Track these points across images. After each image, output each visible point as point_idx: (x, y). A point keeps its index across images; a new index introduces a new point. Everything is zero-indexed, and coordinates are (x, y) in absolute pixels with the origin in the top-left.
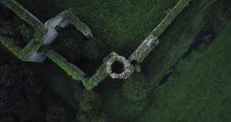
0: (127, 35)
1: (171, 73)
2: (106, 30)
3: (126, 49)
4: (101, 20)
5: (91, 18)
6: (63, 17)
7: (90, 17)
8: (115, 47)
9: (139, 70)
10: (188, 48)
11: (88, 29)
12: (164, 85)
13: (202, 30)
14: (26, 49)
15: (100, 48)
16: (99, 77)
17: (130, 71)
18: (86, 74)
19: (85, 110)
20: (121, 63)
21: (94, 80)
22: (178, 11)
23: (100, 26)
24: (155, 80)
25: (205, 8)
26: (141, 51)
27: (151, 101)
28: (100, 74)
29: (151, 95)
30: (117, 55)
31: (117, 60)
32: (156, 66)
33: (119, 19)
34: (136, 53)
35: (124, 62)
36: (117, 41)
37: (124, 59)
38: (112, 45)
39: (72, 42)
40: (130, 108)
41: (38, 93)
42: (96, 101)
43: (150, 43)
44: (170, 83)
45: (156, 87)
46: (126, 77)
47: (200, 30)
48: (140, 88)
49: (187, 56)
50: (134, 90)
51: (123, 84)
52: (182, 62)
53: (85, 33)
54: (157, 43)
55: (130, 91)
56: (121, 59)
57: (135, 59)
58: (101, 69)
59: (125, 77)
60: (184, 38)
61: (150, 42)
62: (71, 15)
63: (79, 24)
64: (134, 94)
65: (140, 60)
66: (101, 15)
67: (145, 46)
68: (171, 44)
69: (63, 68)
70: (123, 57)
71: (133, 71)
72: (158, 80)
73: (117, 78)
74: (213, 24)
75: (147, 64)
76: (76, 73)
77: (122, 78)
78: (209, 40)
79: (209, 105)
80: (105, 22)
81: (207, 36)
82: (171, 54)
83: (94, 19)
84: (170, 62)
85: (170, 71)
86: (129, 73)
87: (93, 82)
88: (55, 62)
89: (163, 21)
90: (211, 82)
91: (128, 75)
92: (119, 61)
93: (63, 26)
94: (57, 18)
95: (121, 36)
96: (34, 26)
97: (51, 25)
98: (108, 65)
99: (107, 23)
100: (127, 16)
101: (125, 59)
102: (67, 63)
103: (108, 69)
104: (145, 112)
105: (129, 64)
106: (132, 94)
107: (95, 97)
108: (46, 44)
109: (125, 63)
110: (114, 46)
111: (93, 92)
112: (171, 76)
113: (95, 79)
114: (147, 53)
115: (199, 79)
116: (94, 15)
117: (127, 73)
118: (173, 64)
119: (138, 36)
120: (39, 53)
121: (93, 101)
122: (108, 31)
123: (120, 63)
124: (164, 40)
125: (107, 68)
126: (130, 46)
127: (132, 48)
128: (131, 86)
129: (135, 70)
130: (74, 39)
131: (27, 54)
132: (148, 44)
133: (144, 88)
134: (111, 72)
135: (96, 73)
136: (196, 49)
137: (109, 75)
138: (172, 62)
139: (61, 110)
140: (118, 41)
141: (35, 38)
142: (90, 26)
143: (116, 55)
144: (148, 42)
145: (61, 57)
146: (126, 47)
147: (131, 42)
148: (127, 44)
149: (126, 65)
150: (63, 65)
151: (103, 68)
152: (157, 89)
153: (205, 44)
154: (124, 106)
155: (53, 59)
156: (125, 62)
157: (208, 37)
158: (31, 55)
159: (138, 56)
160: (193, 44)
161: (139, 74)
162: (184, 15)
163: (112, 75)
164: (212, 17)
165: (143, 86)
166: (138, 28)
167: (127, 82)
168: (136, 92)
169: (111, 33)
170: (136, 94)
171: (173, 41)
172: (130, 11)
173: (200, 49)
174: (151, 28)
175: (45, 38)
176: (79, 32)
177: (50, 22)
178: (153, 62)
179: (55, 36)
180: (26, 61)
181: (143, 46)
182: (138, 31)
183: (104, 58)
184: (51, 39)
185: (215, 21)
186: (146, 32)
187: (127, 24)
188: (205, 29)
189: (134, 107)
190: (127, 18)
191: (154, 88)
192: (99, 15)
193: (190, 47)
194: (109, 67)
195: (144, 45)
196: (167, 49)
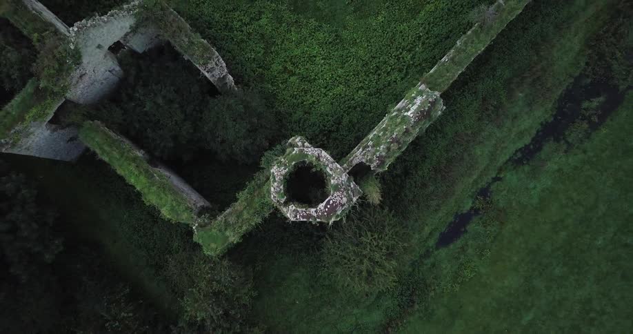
0: (342, 86)
1: (475, 211)
2: (276, 67)
3: (338, 128)
4: (262, 36)
5: (231, 28)
6: (135, 15)
7: (230, 24)
8: (305, 121)
9: (375, 196)
10: (533, 136)
11: (218, 60)
12: (452, 246)
13: (578, 79)
14: (8, 113)
15: (255, 120)
16: (245, 216)
17: (345, 200)
18: (207, 204)
19: (198, 319)
20: (317, 171)
21: (227, 225)
22: (509, 13)
23: (260, 55)
24: (427, 230)
25: (591, 11)
26: (384, 134)
27: (411, 295)
28: (249, 204)
29: (409, 275)
30: (306, 144)
31: (304, 162)
32: (431, 188)
33: (320, 35)
34: (368, 141)
35: (328, 170)
36: (311, 101)
37: (327, 159)
38: (296, 117)
39: (164, 97)
40: (342, 315)
41: (48, 257)
42: (235, 291)
43: (416, 112)
44: (470, 242)
45: (428, 251)
46: (333, 220)
47: (572, 80)
48: (378, 255)
49: (528, 160)
50: (358, 260)
51: (324, 240)
52: (511, 178)
53: (208, 72)
54: (440, 113)
55: (346, 264)
56: (318, 158)
57: (364, 161)
58: (254, 188)
59: (329, 217)
60: (520, 103)
61: (415, 107)
62: (162, 9)
63: (186, 40)
64: (357, 275)
65: (382, 163)
66: (264, 21)
67: (399, 120)
68: (479, 119)
69: (132, 181)
70: (323, 152)
71: (355, 199)
72: (436, 229)
73: (302, 219)
74: (612, 65)
75: (403, 178)
76: (170, 197)
77: (318, 220)
78: (600, 112)
79: (592, 315)
80: (275, 42)
81: (592, 100)
82: (479, 153)
83: (242, 31)
84: (475, 177)
85: (473, 203)
86: (342, 205)
87: (226, 229)
88: (106, 159)
89: (458, 43)
90: (600, 242)
91: (339, 213)
92: (310, 166)
93: (138, 44)
94: (113, 16)
95: (326, 87)
96: (39, 41)
97: (91, 35)
98: (274, 177)
99: (283, 46)
100: (345, 28)
101: (329, 158)
102: (146, 165)
103: (272, 189)
104: (390, 330)
105: (344, 177)
106: (351, 274)
107: (232, 278)
108: (81, 102)
109: (331, 173)
110: (301, 119)
111: (225, 263)
112: (475, 219)
113: (232, 220)
114: (404, 142)
115: (563, 234)
116: (242, 20)
117: (336, 206)
118: (483, 184)
119: (378, 91)
120: (54, 130)
121: (226, 292)
122: (284, 72)
123: (314, 170)
124: (458, 105)
125: (269, 186)
126: (350, 122)
127: (356, 128)
128: (348, 248)
129: (363, 198)
130: (172, 88)
131: (10, 130)
132: (409, 113)
133: (390, 255)
134: (283, 201)
135: (236, 200)
136: (557, 140)
137: (277, 210)
138: (480, 176)
139: (123, 314)
140: (314, 102)
141: (38, 80)
142: (230, 52)
143: (303, 143)
144: (410, 105)
145: (127, 144)
146: (339, 122)
147: (355, 108)
148: (342, 116)
149: (334, 179)
150: (131, 172)
151: (260, 187)
152: (432, 260)
153: (585, 125)
154: (325, 309)
155: (98, 151)
156: (331, 169)
157: (596, 102)
158: (27, 136)
159: (373, 150)
160: (547, 122)
161: (374, 210)
162: (525, 29)
163: (285, 210)
164: (612, 42)
165: (388, 248)
166: (377, 67)
167: (336, 234)
168: (363, 267)
169: (292, 79)
170: (364, 274)
171: (487, 109)
172: (355, 12)
173: (570, 140)
174: (419, 68)
175: (74, 81)
176: (190, 68)
177: (89, 25)
178: (420, 173)
179: (114, 79)
180: (10, 151)
181: (391, 118)
182: (379, 75)
183: (266, 154)
184: (98, 86)
185: (619, 55)
186: (402, 79)
187: (346, 51)
188: (588, 76)
189: (355, 311)
190: (345, 34)
191: (421, 256)
192: (257, 20)
193: (538, 132)
194: (276, 184)
195: (397, 116)
196: (467, 135)
